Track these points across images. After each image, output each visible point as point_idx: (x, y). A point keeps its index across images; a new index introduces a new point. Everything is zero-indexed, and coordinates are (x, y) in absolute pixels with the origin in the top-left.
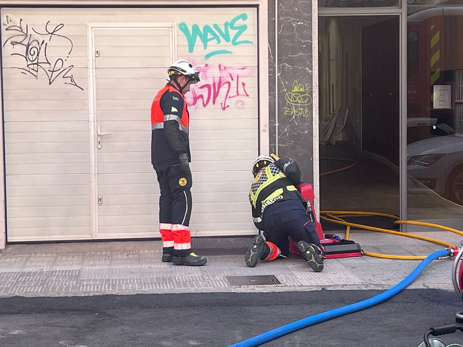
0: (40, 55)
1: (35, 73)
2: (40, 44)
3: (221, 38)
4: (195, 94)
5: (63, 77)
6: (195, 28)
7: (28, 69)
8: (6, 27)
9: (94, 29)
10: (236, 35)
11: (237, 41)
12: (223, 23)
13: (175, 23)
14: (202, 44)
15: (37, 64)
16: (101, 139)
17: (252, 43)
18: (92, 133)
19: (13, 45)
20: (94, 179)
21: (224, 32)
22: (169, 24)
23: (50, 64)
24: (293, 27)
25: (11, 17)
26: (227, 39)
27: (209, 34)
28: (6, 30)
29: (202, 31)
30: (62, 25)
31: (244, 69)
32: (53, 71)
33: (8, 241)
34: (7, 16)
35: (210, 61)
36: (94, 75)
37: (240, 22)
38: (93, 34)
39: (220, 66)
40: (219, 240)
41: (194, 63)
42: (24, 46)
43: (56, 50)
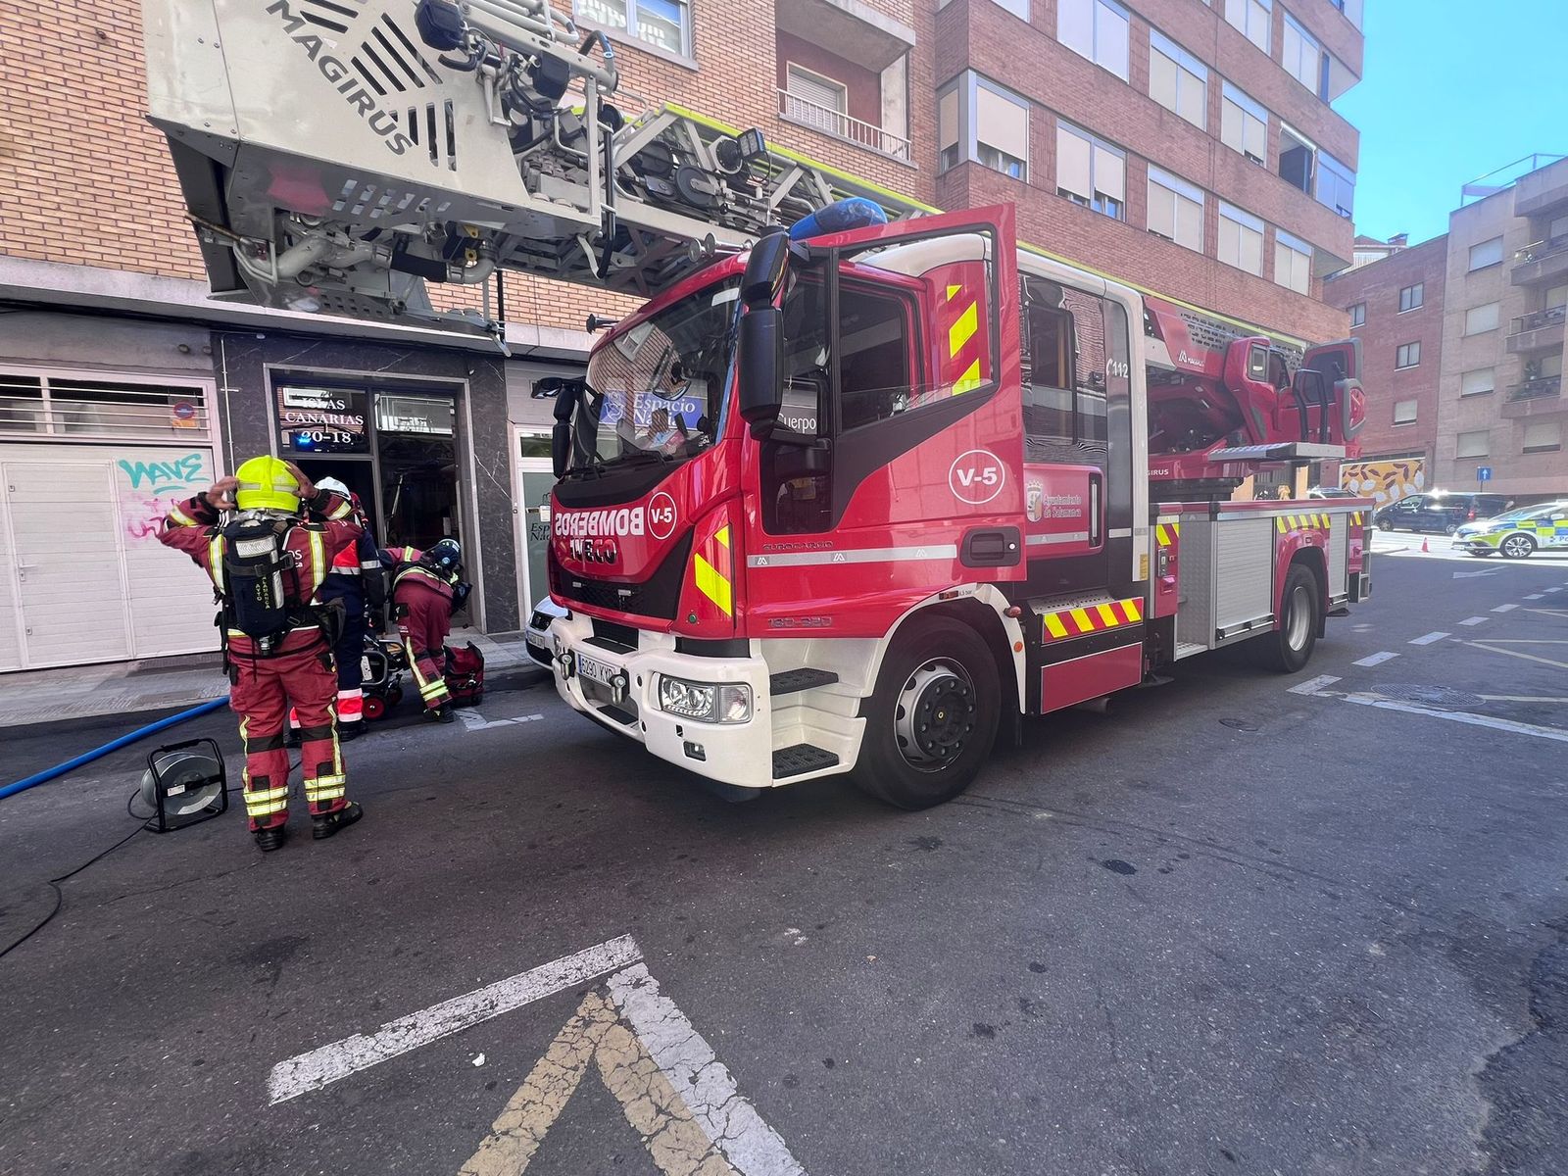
3: (171, 475)
4: (145, 526)
6: (140, 466)
10: (189, 473)
11: (190, 478)
12: (173, 462)
13: (114, 461)
14: (149, 480)
16: (23, 572)
18: (12, 565)
20: (18, 612)
21: (174, 469)
22: (107, 461)
26: (179, 476)
27: (156, 471)
29: (147, 468)
35: (160, 496)
36: (10, 509)
37: (193, 461)
38: (5, 469)
39: (172, 500)
40: (185, 657)
41: (140, 498)
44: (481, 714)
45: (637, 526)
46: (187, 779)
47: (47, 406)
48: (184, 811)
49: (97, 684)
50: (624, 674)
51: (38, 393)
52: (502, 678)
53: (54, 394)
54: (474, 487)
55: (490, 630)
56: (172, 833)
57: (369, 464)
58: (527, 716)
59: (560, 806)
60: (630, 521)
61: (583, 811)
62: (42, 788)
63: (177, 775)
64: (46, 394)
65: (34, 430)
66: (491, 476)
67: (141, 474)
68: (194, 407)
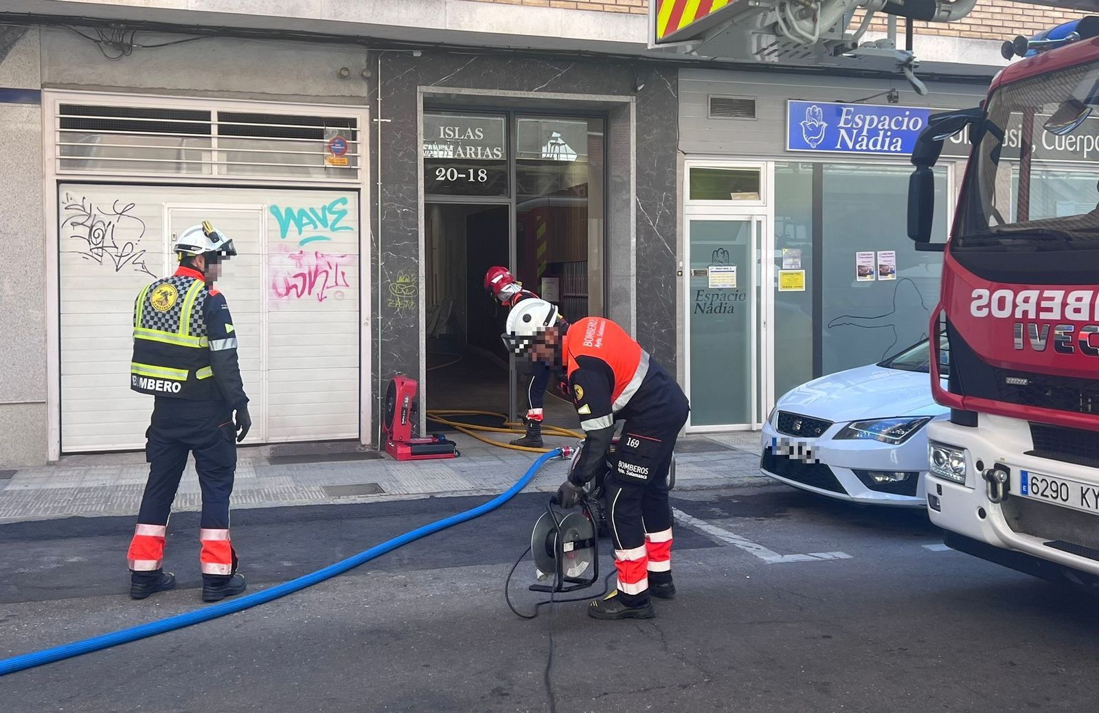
0: (105, 238)
1: (99, 258)
2: (106, 226)
3: (318, 223)
4: (288, 283)
5: (133, 263)
6: (289, 211)
7: (91, 254)
8: (66, 206)
9: (171, 209)
10: (334, 221)
11: (337, 226)
12: (321, 207)
13: (266, 206)
14: (296, 228)
15: (102, 248)
17: (352, 229)
19: (74, 226)
21: (321, 216)
22: (259, 207)
23: (117, 248)
24: (398, 214)
25: (71, 194)
26: (325, 225)
27: (304, 218)
28: (66, 208)
29: (296, 214)
30: (132, 206)
31: (344, 258)
32: (121, 257)
33: (63, 451)
34: (67, 194)
35: (305, 248)
36: (170, 261)
37: (339, 207)
38: (170, 215)
39: (316, 253)
40: (314, 445)
41: (286, 250)
42: (86, 228)
43: (125, 232)
47: (215, 142)
51: (207, 129)
52: (725, 500)
53: (222, 130)
54: (634, 240)
64: (214, 130)
65: (200, 172)
66: (654, 225)
67: (289, 223)
68: (347, 141)
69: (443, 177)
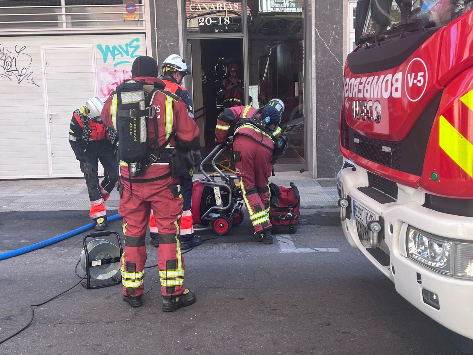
0: (12, 65)
1: (10, 77)
2: (12, 59)
3: (123, 53)
4: (109, 89)
5: (27, 79)
6: (107, 47)
7: (5, 75)
9: (44, 49)
10: (133, 52)
11: (134, 55)
12: (125, 44)
13: (95, 45)
14: (112, 57)
15: (11, 71)
16: (51, 117)
18: (46, 113)
20: (48, 141)
21: (125, 49)
22: (91, 45)
23: (19, 71)
24: (168, 46)
26: (127, 54)
27: (116, 51)
29: (111, 49)
30: (25, 47)
32: (21, 76)
35: (118, 68)
36: (46, 77)
37: (135, 43)
38: (44, 52)
39: (123, 71)
41: (107, 69)
42: (3, 61)
43: (22, 62)
44: (293, 241)
45: (396, 90)
46: (103, 257)
47: (64, 10)
48: (100, 277)
49: (82, 190)
50: (381, 221)
51: (59, 3)
52: (318, 215)
53: (67, 2)
54: (314, 57)
55: (319, 175)
56: (93, 291)
57: (240, 41)
58: (327, 247)
59: (329, 324)
60: (392, 85)
61: (346, 333)
62: (43, 250)
63: (97, 254)
64: (63, 3)
65: (57, 27)
66: (328, 46)
67: (108, 53)
68: (136, 5)
69: (203, 23)
